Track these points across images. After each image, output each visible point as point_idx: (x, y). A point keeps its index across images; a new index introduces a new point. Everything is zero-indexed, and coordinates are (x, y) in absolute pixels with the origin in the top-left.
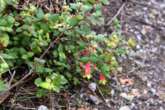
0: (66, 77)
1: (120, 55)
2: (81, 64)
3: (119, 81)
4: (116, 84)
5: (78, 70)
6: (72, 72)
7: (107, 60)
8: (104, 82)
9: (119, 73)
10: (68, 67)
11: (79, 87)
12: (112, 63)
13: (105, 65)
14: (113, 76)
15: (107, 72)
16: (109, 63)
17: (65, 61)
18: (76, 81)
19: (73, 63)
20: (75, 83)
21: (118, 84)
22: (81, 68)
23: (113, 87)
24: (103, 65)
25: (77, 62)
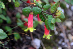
0: (5, 31)
1: (70, 8)
2: (23, 17)
3: (67, 37)
4: (63, 41)
5: (20, 24)
6: (12, 25)
7: (52, 10)
8: (48, 36)
9: (67, 28)
10: (8, 20)
11: (20, 43)
12: (58, 14)
13: (50, 16)
14: (61, 32)
15: (52, 24)
16: (54, 14)
17: (5, 13)
18: (17, 36)
19: (13, 16)
20: (16, 39)
21: (66, 41)
22: (23, 21)
23: (60, 45)
24: (47, 17)
25: (18, 15)
